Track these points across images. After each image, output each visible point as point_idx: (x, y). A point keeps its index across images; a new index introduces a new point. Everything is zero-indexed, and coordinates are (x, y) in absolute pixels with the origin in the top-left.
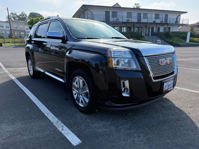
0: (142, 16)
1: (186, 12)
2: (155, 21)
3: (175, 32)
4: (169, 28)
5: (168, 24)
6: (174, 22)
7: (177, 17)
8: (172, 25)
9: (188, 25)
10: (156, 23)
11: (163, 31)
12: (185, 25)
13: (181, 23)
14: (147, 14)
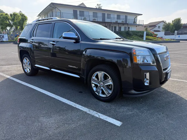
0: (106, 16)
1: (142, 15)
2: (117, 21)
3: (134, 31)
4: (129, 28)
5: (128, 24)
6: (132, 23)
7: (135, 19)
8: (131, 25)
9: (143, 25)
10: (119, 23)
11: (124, 30)
12: (141, 25)
13: (138, 23)
14: (110, 14)
